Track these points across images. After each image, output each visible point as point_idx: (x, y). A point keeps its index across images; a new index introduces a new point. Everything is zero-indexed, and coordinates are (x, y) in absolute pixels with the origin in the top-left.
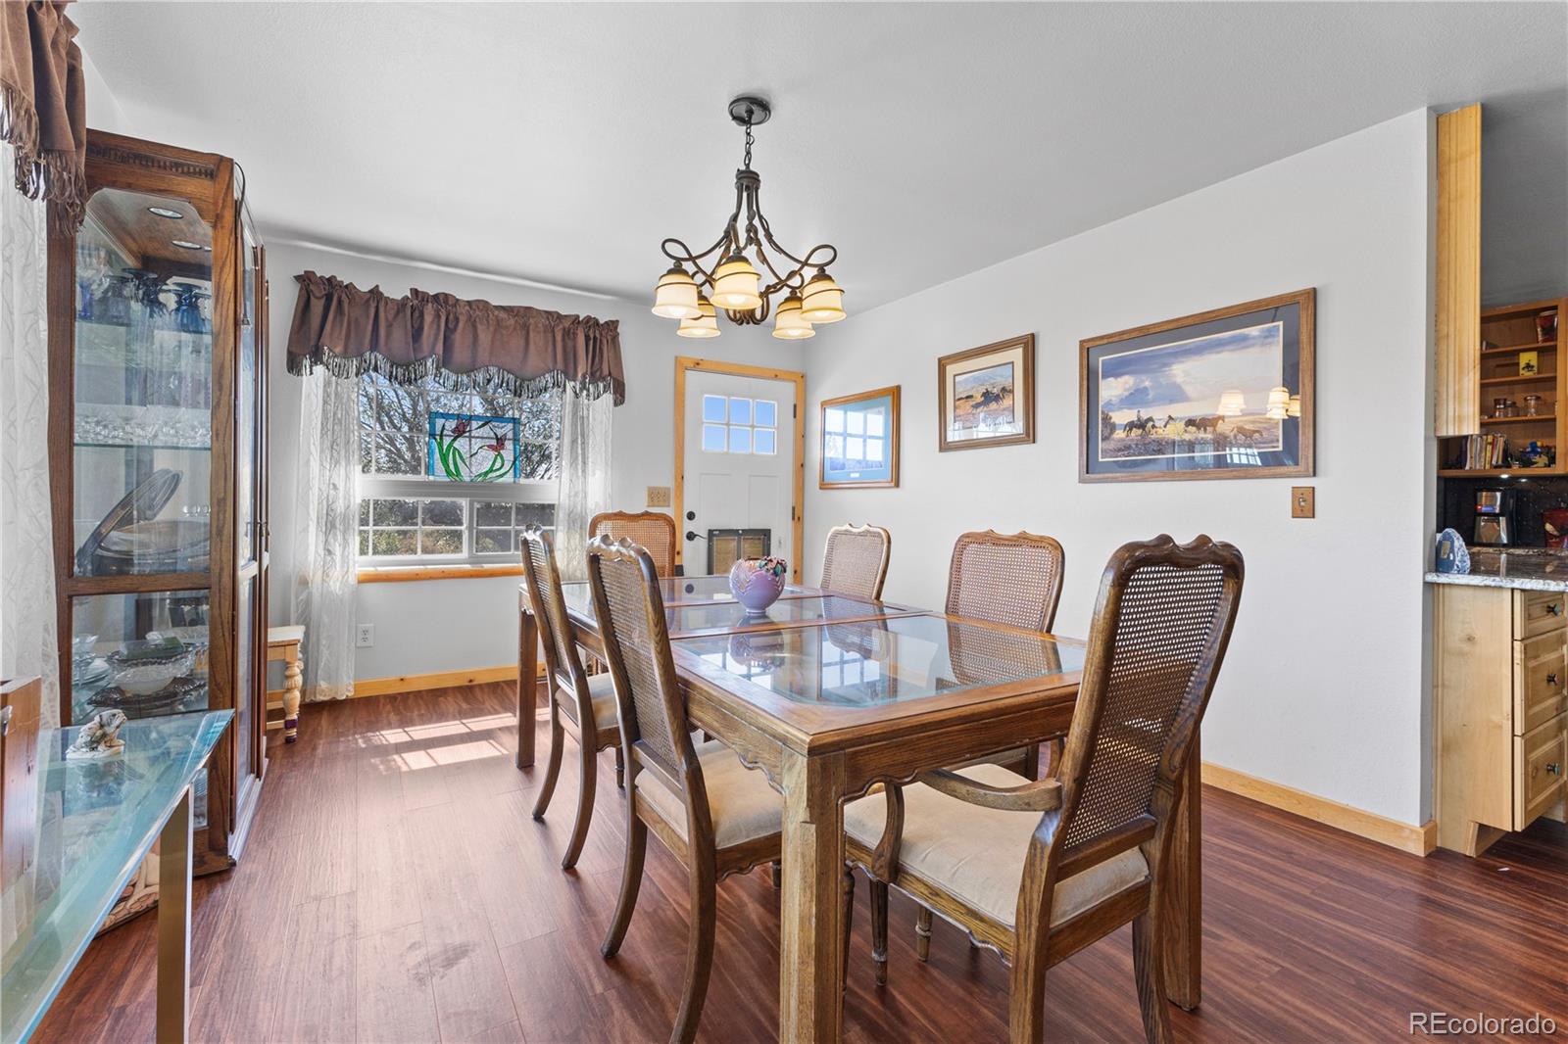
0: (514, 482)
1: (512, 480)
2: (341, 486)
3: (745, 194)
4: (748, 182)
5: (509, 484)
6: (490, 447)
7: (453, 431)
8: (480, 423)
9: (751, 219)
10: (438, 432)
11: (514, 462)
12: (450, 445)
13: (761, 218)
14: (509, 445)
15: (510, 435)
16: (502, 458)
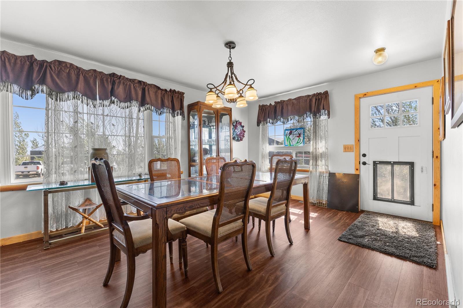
0: (303, 146)
1: (303, 145)
2: (264, 148)
3: (230, 68)
4: (230, 65)
5: (302, 146)
6: (297, 136)
7: (289, 133)
8: (295, 130)
9: (232, 74)
10: (286, 134)
11: (303, 140)
12: (289, 137)
13: (234, 74)
14: (302, 136)
15: (302, 133)
16: (300, 139)
